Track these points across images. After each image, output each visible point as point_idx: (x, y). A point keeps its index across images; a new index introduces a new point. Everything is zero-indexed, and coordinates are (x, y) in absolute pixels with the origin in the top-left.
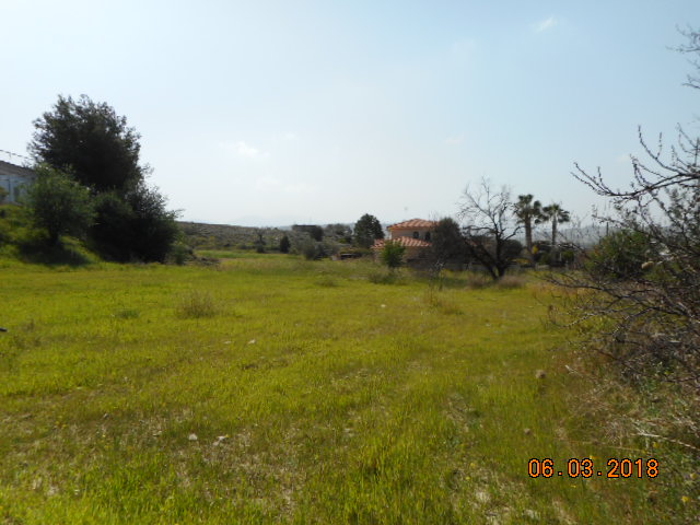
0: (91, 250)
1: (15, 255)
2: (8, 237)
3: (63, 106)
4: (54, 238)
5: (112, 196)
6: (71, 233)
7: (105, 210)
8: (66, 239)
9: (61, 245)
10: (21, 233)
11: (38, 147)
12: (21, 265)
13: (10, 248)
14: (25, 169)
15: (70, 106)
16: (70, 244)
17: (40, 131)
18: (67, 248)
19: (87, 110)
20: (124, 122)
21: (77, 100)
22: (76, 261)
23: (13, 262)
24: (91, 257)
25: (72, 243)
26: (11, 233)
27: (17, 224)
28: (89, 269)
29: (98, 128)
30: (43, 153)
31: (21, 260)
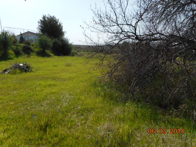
0: (52, 53)
1: (36, 55)
2: (34, 51)
3: (44, 18)
4: (44, 51)
5: (56, 40)
6: (47, 50)
7: (55, 43)
8: (47, 51)
9: (45, 52)
10: (36, 50)
11: (39, 28)
12: (37, 57)
13: (35, 53)
14: (37, 34)
15: (46, 17)
16: (47, 52)
17: (39, 24)
18: (46, 53)
19: (50, 18)
20: (58, 20)
21: (47, 16)
22: (49, 56)
23: (35, 56)
24: (52, 55)
25: (48, 52)
26: (35, 50)
27: (36, 48)
28: (51, 58)
29: (52, 22)
30: (41, 30)
31: (37, 56)
